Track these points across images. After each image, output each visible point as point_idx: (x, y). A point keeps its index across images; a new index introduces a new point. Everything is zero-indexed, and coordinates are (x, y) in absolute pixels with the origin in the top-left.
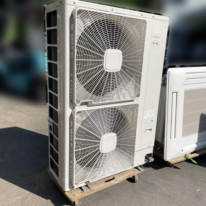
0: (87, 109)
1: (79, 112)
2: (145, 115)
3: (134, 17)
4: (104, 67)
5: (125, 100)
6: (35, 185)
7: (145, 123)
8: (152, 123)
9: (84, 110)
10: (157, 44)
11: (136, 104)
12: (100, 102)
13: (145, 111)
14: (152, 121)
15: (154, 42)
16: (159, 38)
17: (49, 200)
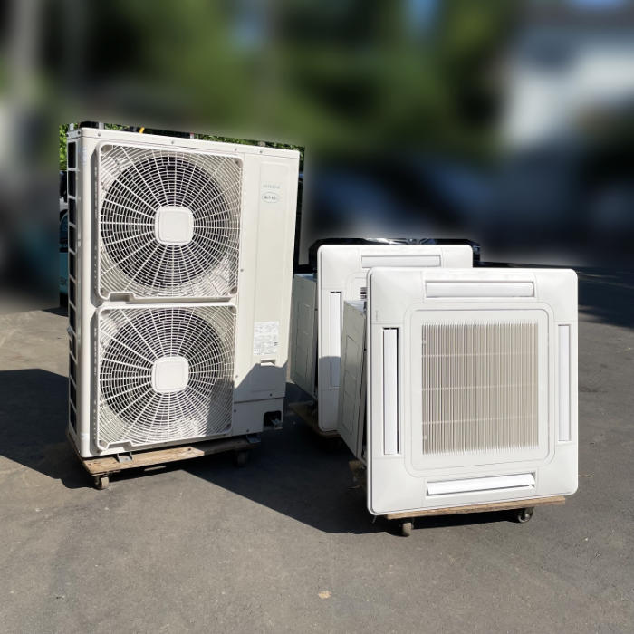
0: (122, 307)
1: (107, 311)
2: (257, 331)
3: (215, 154)
4: (157, 235)
5: (206, 296)
6: (42, 457)
7: (259, 346)
8: (276, 349)
9: (116, 308)
10: (274, 198)
11: (231, 308)
12: (149, 298)
13: (256, 323)
14: (275, 344)
15: (268, 195)
16: (278, 188)
17: (59, 480)
